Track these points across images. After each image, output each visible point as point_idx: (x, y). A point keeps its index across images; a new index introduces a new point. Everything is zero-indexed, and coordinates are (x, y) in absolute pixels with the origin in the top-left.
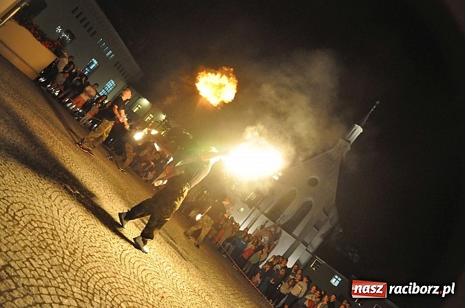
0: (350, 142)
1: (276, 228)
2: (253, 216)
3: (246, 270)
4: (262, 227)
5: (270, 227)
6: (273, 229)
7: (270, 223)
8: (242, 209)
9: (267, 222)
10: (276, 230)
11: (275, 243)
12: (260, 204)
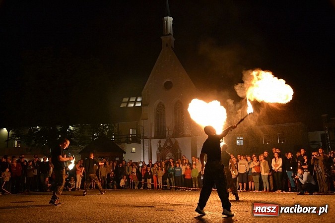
0: (170, 34)
1: (170, 142)
2: (146, 147)
3: (196, 186)
4: (160, 149)
5: (165, 144)
6: (169, 144)
7: (163, 141)
8: (134, 149)
9: (160, 142)
10: (172, 143)
11: (179, 152)
12: (143, 133)
